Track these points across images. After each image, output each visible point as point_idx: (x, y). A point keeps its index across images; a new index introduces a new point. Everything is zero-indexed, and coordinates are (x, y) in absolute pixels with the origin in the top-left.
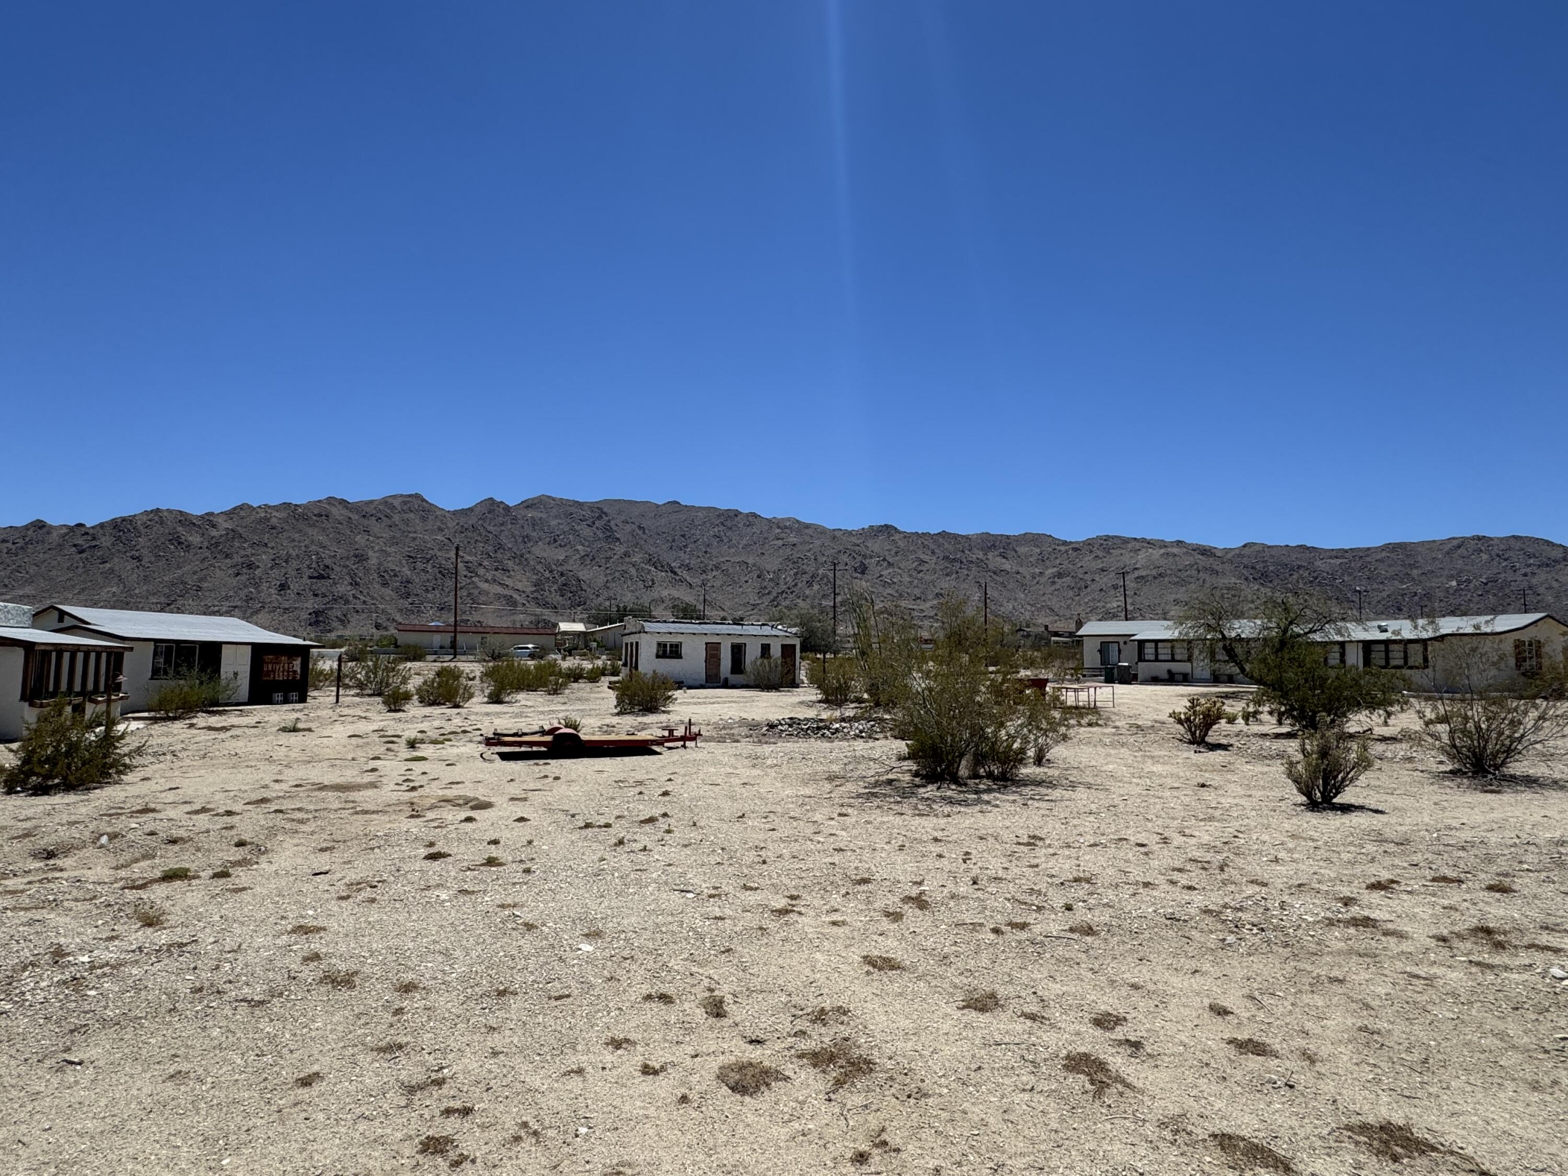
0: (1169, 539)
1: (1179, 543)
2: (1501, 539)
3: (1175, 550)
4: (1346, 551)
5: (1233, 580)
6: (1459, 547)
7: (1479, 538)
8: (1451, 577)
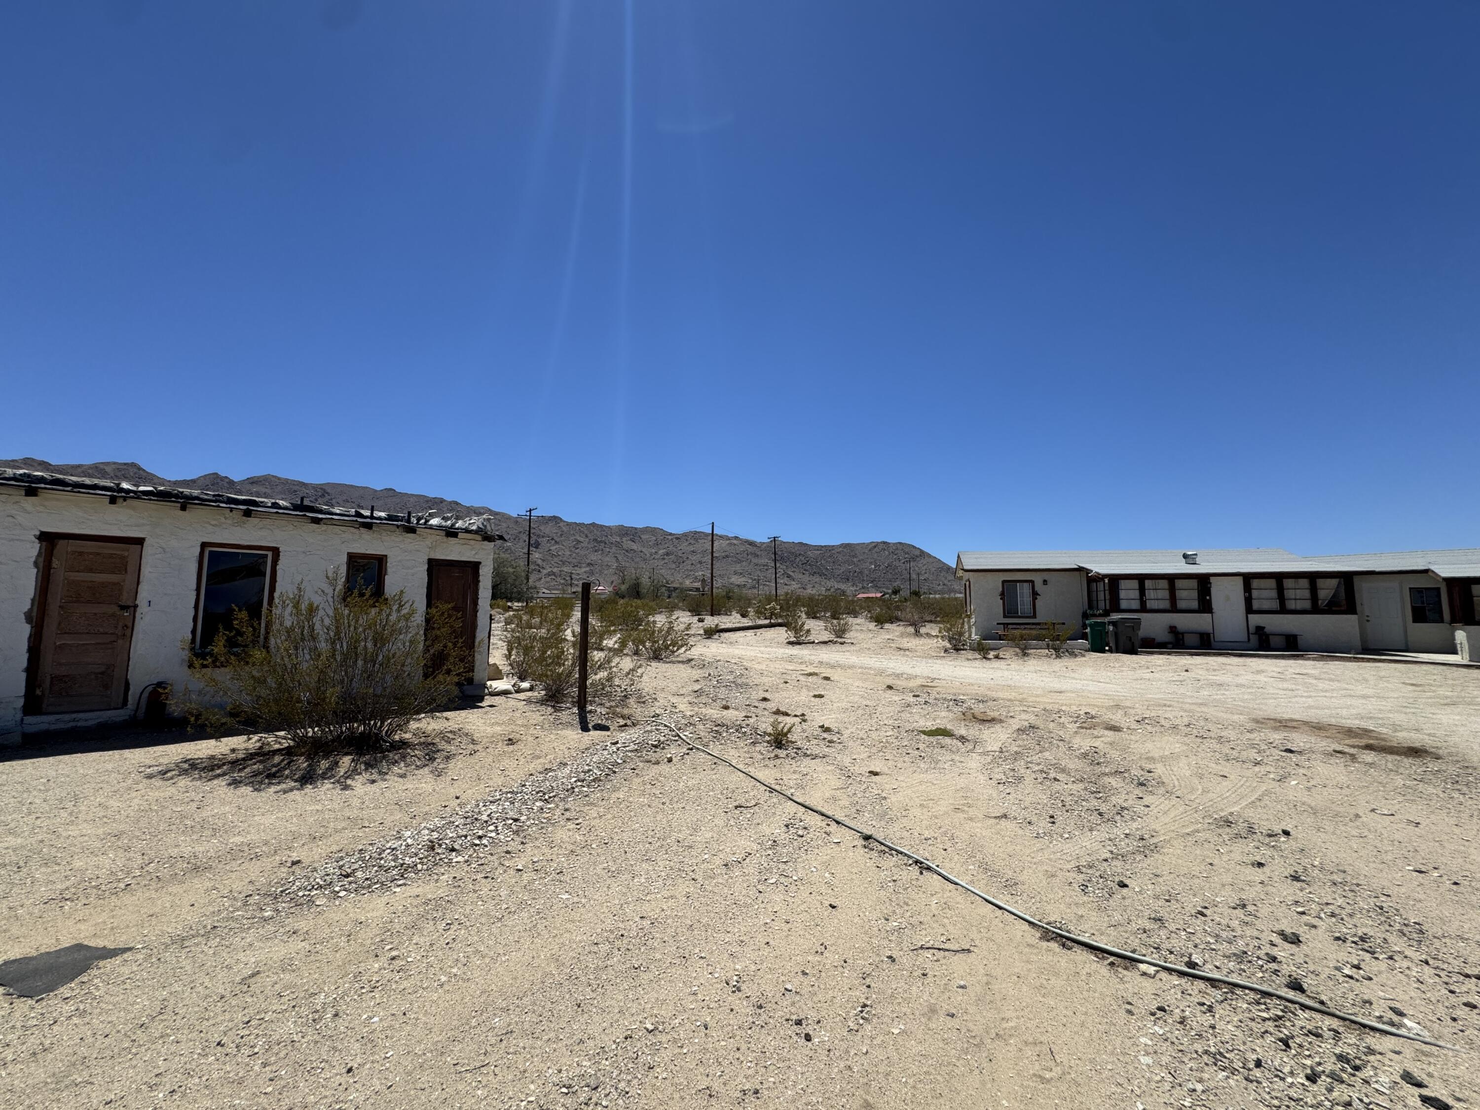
0: (731, 535)
1: (736, 538)
2: (894, 544)
3: (735, 542)
4: (822, 547)
5: (767, 561)
6: (875, 547)
7: (884, 543)
8: (871, 563)
